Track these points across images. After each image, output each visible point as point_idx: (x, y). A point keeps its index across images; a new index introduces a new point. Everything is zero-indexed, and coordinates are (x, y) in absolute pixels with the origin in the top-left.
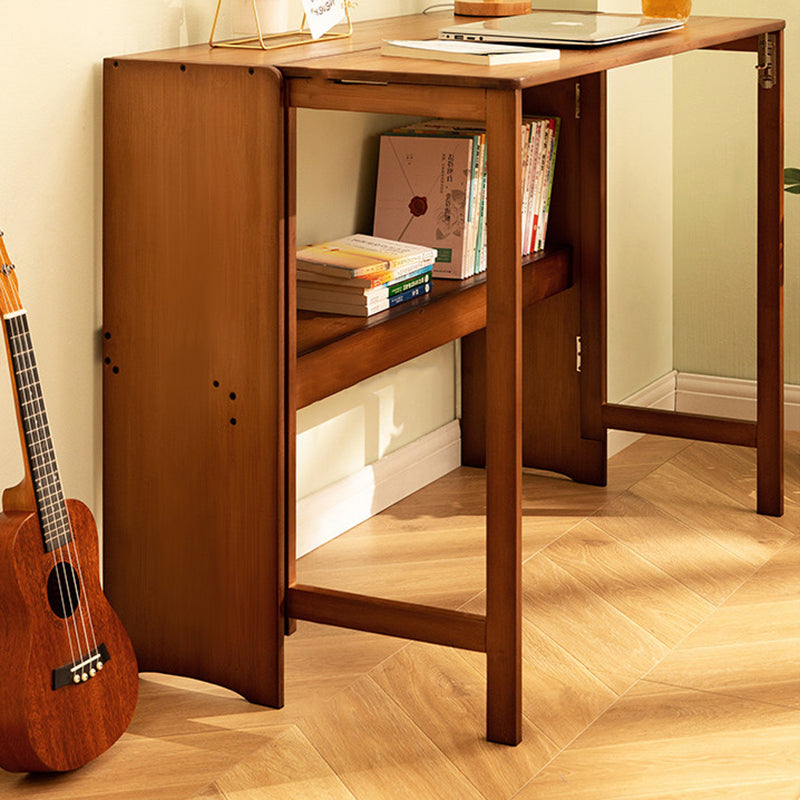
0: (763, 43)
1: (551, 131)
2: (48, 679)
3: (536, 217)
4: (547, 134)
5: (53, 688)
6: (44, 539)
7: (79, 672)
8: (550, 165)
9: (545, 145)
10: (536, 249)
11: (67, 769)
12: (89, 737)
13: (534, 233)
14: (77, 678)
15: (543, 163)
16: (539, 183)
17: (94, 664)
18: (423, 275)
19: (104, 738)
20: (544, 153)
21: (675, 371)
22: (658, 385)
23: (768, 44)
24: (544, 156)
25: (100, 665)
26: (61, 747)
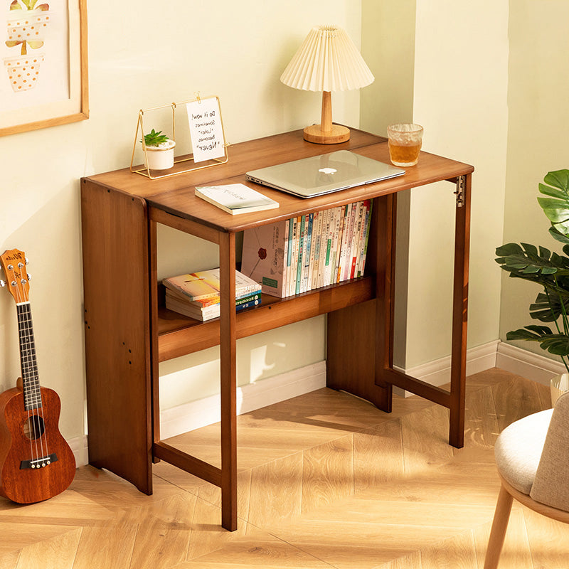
0: (458, 180)
1: (365, 208)
2: (18, 464)
3: (354, 259)
4: (361, 210)
5: (20, 469)
6: (25, 404)
7: (36, 464)
8: (365, 227)
9: (361, 216)
10: (356, 276)
11: (23, 502)
12: (39, 492)
13: (353, 268)
14: (33, 467)
15: (359, 226)
16: (356, 239)
17: (45, 462)
18: (254, 296)
19: (48, 493)
20: (359, 221)
21: (500, 340)
22: (481, 348)
23: (461, 182)
24: (360, 223)
25: (49, 463)
26: (21, 493)
